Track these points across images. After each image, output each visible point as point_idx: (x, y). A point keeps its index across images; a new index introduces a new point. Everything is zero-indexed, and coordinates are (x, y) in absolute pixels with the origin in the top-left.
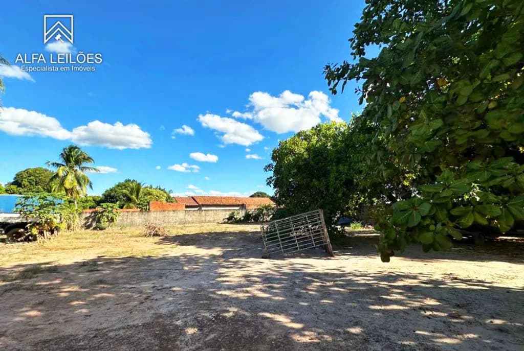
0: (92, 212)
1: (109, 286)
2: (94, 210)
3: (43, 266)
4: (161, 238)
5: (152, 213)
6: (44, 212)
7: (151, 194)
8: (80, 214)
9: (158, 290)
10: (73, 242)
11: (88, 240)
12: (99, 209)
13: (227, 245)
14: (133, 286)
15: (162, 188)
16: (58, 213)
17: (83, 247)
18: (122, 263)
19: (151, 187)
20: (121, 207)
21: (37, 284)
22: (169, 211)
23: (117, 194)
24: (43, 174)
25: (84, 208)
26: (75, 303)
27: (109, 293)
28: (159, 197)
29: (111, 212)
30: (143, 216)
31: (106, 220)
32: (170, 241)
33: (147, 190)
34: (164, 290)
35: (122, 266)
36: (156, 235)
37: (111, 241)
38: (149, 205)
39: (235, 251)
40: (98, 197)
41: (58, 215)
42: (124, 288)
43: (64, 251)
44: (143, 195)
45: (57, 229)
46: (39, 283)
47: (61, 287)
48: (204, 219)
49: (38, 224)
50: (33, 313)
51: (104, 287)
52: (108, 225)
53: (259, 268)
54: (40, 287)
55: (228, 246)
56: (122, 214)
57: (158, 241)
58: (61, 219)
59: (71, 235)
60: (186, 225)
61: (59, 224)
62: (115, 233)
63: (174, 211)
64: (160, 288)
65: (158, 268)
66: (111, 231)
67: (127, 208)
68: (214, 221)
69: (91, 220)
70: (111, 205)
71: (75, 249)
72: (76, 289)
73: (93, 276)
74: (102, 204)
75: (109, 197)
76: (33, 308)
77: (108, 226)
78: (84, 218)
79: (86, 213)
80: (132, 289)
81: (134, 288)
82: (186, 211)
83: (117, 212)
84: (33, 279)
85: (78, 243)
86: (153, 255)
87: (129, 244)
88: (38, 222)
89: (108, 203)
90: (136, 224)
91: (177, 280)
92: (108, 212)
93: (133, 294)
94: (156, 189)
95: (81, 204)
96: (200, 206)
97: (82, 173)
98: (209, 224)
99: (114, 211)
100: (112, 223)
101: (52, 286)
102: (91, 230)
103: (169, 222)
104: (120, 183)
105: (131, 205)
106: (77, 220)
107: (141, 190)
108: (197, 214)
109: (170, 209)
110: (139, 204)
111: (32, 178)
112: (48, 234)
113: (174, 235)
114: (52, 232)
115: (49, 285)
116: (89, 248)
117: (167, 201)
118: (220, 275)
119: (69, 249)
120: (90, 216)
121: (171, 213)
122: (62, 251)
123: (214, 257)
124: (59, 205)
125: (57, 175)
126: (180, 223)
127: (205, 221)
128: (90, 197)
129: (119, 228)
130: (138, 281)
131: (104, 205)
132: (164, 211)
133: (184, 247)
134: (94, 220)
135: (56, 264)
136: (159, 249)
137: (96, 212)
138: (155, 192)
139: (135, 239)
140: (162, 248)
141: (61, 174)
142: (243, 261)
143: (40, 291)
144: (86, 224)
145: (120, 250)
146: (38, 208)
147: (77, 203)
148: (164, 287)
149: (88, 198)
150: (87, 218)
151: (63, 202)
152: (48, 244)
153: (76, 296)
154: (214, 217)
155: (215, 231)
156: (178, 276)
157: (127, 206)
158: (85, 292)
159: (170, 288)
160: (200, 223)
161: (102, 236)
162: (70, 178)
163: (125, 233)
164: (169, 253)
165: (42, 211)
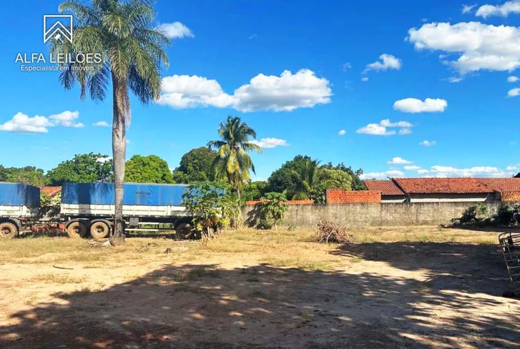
0: (255, 205)
1: (267, 301)
2: (258, 202)
3: (206, 269)
4: (339, 245)
5: (330, 207)
6: (208, 205)
7: (329, 178)
8: (243, 207)
9: (321, 315)
10: (234, 243)
11: (251, 242)
12: (263, 200)
13: (444, 265)
14: (292, 305)
15: (347, 167)
16: (220, 206)
17: (244, 251)
18: (285, 275)
19: (330, 166)
20: (289, 198)
21: (201, 287)
22: (354, 204)
23: (285, 178)
24: (206, 156)
25: (248, 199)
26: (233, 313)
27: (267, 309)
28: (341, 182)
29: (276, 205)
30: (317, 211)
31: (271, 216)
32: (353, 252)
33: (325, 171)
34: (328, 317)
35: (283, 279)
36: (333, 240)
37: (275, 245)
38: (325, 195)
39: (455, 277)
40: (264, 183)
41: (221, 208)
42: (282, 305)
43: (226, 253)
44: (318, 179)
45: (220, 225)
46: (203, 287)
47: (222, 294)
48: (414, 218)
49: (202, 219)
50: (198, 316)
51: (261, 301)
52: (273, 222)
53: (488, 311)
54: (203, 291)
55: (445, 268)
56: (290, 208)
57: (335, 250)
58: (223, 214)
59: (233, 234)
60: (384, 227)
61: (222, 219)
62: (282, 234)
63: (362, 204)
64: (323, 313)
65: (327, 288)
66: (276, 232)
67: (297, 199)
68: (433, 223)
69: (254, 215)
70: (277, 194)
71: (236, 252)
72: (234, 298)
73: (251, 286)
74: (266, 194)
75: (277, 183)
76: (197, 311)
77: (274, 224)
78: (247, 212)
79: (249, 205)
80: (290, 309)
81: (294, 307)
82: (382, 204)
83: (284, 205)
84: (197, 282)
85: (240, 245)
86: (324, 270)
87: (296, 251)
88: (202, 217)
89: (274, 193)
90: (309, 222)
91: (348, 307)
92: (274, 205)
93: (291, 315)
94: (337, 168)
95: (244, 193)
96: (407, 196)
97: (244, 152)
98: (424, 226)
99: (281, 203)
100: (279, 220)
101: (213, 292)
102: (255, 228)
103: (355, 221)
104: (288, 162)
105: (303, 195)
106: (240, 215)
107: (316, 171)
108: (401, 210)
109: (357, 200)
110: (312, 193)
111: (196, 161)
112: (211, 232)
113: (360, 243)
114: (215, 228)
115: (211, 290)
116: (250, 251)
117: (353, 188)
118: (415, 312)
119: (230, 251)
120: (253, 210)
121: (358, 208)
122: (225, 253)
123: (413, 283)
124: (221, 197)
125: (219, 157)
126: (372, 225)
127: (417, 221)
128: (254, 183)
129: (287, 227)
130: (299, 301)
131: (269, 195)
132: (347, 204)
133: (371, 263)
134: (257, 216)
135: (218, 268)
136: (333, 261)
137: (260, 205)
138: (334, 174)
139: (304, 244)
140: (337, 261)
141: (223, 155)
142: (463, 295)
143: (203, 295)
144: (249, 219)
145: (283, 257)
146: (202, 200)
147: (240, 192)
148: (328, 313)
149: (252, 185)
150: (250, 213)
151: (225, 193)
152: (211, 243)
153: (234, 306)
154: (433, 216)
155: (431, 240)
156: (351, 303)
157: (297, 197)
158: (243, 303)
159: (337, 316)
160: (407, 224)
161: (266, 238)
162: (232, 159)
163: (293, 235)
164: (346, 268)
165: (206, 204)
